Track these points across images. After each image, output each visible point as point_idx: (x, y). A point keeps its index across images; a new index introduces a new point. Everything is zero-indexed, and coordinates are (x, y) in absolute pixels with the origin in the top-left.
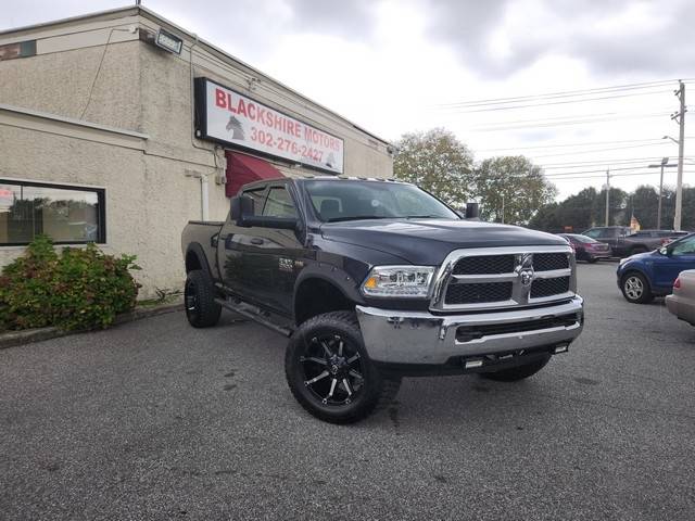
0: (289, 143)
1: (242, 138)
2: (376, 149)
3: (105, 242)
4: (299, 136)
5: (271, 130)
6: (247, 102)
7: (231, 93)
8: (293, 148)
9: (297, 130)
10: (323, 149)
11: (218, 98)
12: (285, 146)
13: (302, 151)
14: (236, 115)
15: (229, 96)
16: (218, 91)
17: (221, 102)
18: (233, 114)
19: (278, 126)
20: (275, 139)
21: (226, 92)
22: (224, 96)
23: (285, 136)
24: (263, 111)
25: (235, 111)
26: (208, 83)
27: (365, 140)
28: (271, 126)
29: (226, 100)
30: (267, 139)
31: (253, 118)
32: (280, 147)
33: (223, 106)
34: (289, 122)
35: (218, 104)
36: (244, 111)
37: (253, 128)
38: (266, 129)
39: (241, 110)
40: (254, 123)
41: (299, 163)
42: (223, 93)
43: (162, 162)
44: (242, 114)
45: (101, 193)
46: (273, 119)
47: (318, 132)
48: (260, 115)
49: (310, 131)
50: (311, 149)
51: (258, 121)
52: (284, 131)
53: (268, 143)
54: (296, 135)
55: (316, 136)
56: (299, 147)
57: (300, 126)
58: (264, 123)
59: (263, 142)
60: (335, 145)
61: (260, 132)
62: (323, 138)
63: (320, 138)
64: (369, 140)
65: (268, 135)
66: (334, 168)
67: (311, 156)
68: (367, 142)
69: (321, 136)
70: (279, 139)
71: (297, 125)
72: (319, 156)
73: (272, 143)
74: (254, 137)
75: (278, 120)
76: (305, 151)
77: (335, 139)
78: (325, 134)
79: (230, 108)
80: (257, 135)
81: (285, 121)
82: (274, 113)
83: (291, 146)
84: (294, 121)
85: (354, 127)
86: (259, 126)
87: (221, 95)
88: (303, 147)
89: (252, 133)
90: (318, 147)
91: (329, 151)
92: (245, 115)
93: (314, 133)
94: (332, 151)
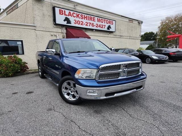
0: (90, 23)
2: (132, 23)
3: (24, 54)
4: (95, 21)
5: (83, 20)
6: (72, 12)
7: (65, 10)
8: (92, 25)
9: (94, 19)
10: (106, 24)
12: (89, 24)
13: (96, 25)
14: (68, 17)
17: (61, 13)
18: (66, 16)
19: (85, 19)
20: (84, 23)
21: (63, 10)
24: (79, 14)
25: (67, 15)
26: (56, 8)
27: (127, 20)
28: (83, 19)
29: (63, 12)
30: (81, 23)
31: (75, 17)
32: (86, 25)
33: (63, 14)
34: (90, 17)
36: (71, 15)
37: (74, 20)
38: (80, 20)
39: (70, 14)
40: (76, 18)
41: (94, 29)
43: (42, 32)
44: (70, 16)
45: (22, 41)
46: (83, 17)
47: (103, 19)
48: (78, 16)
49: (100, 19)
50: (100, 25)
51: (77, 18)
52: (88, 20)
53: (81, 24)
54: (94, 21)
55: (102, 20)
56: (95, 24)
57: (95, 18)
58: (79, 18)
59: (79, 24)
60: (111, 23)
61: (78, 21)
62: (105, 21)
63: (104, 21)
64: (129, 20)
65: (81, 22)
66: (111, 30)
67: (100, 27)
68: (128, 21)
69: (105, 20)
70: (86, 23)
71: (93, 18)
72: (104, 26)
73: (83, 24)
74: (75, 23)
75: (86, 16)
76: (97, 26)
77: (111, 21)
78: (106, 20)
79: (65, 15)
80: (77, 22)
81: (88, 17)
82: (83, 15)
83: (91, 24)
84: (92, 17)
85: (121, 16)
86: (77, 19)
87: (61, 11)
88: (96, 24)
89: (74, 22)
90: (103, 24)
91: (108, 25)
92: (71, 16)
93: (101, 19)
94: (110, 25)
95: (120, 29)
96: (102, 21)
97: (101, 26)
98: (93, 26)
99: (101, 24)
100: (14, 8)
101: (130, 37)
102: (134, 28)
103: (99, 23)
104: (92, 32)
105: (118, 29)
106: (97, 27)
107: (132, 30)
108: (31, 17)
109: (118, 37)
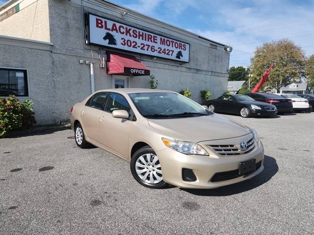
0: (149, 46)
1: (115, 44)
2: (216, 49)
3: (28, 96)
4: (157, 43)
5: (137, 40)
6: (118, 25)
7: (106, 20)
9: (154, 39)
10: (174, 49)
11: (97, 23)
12: (146, 47)
13: (158, 50)
15: (106, 22)
16: (97, 20)
17: (100, 25)
18: (108, 31)
19: (141, 37)
20: (139, 44)
21: (103, 20)
22: (102, 22)
23: (146, 42)
24: (130, 29)
25: (109, 29)
26: (90, 15)
27: (208, 44)
28: (136, 37)
29: (103, 24)
30: (133, 44)
31: (123, 33)
32: (142, 49)
33: (102, 27)
34: (149, 35)
35: (97, 26)
36: (116, 30)
37: (122, 39)
38: (132, 39)
39: (114, 28)
40: (124, 36)
41: (155, 57)
42: (101, 20)
43: (64, 57)
44: (114, 31)
45: (25, 72)
46: (138, 34)
47: (170, 40)
48: (128, 32)
49: (164, 39)
50: (165, 49)
51: (127, 35)
52: (146, 40)
53: (134, 47)
54: (154, 42)
55: (168, 42)
56: (156, 48)
57: (156, 37)
58: (130, 36)
59: (130, 46)
60: (183, 47)
61: (128, 41)
62: (174, 44)
63: (171, 43)
64: (211, 44)
65: (134, 42)
66: (182, 59)
67: (165, 53)
68: (209, 46)
69: (173, 42)
70: (141, 44)
71: (154, 37)
72: (171, 53)
73: (136, 46)
74: (123, 43)
75: (141, 34)
76: (161, 50)
77: (183, 44)
78: (175, 41)
79: (106, 28)
80: (126, 42)
81: (146, 34)
82: (138, 30)
83: (150, 48)
84: (152, 35)
85: (199, 37)
86: (127, 38)
87: (99, 22)
88: (159, 48)
89: (122, 41)
90: (170, 48)
91: (178, 50)
92: (117, 32)
93: (167, 40)
94: (181, 50)
95: (197, 59)
96: (168, 44)
97: (167, 52)
98: (153, 50)
99: (167, 48)
100: (11, 12)
101: (212, 72)
102: (219, 58)
103: (163, 47)
104: (151, 61)
105: (193, 57)
106: (159, 52)
107: (215, 61)
108: (44, 29)
109: (193, 71)
